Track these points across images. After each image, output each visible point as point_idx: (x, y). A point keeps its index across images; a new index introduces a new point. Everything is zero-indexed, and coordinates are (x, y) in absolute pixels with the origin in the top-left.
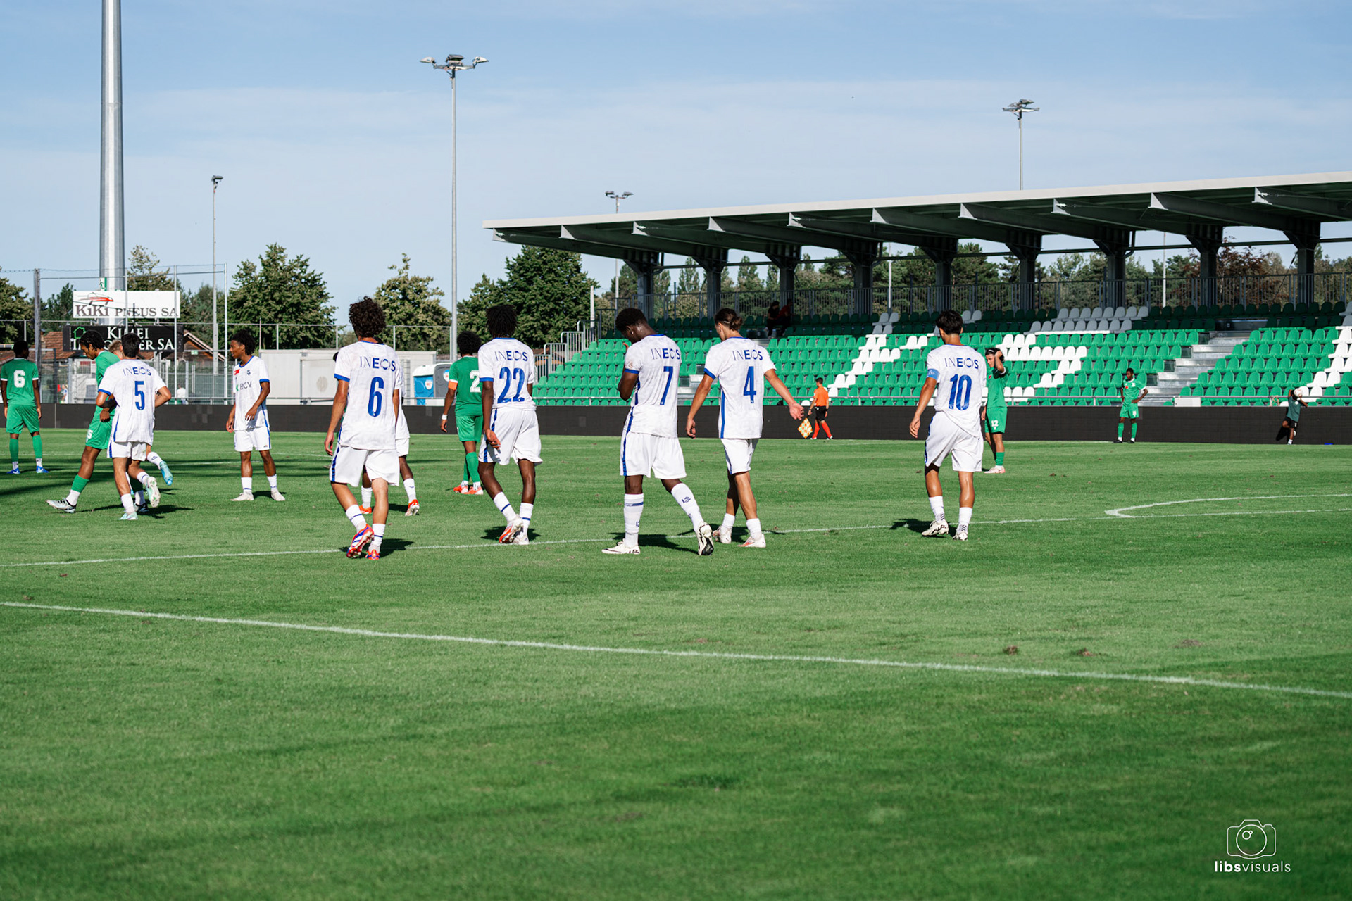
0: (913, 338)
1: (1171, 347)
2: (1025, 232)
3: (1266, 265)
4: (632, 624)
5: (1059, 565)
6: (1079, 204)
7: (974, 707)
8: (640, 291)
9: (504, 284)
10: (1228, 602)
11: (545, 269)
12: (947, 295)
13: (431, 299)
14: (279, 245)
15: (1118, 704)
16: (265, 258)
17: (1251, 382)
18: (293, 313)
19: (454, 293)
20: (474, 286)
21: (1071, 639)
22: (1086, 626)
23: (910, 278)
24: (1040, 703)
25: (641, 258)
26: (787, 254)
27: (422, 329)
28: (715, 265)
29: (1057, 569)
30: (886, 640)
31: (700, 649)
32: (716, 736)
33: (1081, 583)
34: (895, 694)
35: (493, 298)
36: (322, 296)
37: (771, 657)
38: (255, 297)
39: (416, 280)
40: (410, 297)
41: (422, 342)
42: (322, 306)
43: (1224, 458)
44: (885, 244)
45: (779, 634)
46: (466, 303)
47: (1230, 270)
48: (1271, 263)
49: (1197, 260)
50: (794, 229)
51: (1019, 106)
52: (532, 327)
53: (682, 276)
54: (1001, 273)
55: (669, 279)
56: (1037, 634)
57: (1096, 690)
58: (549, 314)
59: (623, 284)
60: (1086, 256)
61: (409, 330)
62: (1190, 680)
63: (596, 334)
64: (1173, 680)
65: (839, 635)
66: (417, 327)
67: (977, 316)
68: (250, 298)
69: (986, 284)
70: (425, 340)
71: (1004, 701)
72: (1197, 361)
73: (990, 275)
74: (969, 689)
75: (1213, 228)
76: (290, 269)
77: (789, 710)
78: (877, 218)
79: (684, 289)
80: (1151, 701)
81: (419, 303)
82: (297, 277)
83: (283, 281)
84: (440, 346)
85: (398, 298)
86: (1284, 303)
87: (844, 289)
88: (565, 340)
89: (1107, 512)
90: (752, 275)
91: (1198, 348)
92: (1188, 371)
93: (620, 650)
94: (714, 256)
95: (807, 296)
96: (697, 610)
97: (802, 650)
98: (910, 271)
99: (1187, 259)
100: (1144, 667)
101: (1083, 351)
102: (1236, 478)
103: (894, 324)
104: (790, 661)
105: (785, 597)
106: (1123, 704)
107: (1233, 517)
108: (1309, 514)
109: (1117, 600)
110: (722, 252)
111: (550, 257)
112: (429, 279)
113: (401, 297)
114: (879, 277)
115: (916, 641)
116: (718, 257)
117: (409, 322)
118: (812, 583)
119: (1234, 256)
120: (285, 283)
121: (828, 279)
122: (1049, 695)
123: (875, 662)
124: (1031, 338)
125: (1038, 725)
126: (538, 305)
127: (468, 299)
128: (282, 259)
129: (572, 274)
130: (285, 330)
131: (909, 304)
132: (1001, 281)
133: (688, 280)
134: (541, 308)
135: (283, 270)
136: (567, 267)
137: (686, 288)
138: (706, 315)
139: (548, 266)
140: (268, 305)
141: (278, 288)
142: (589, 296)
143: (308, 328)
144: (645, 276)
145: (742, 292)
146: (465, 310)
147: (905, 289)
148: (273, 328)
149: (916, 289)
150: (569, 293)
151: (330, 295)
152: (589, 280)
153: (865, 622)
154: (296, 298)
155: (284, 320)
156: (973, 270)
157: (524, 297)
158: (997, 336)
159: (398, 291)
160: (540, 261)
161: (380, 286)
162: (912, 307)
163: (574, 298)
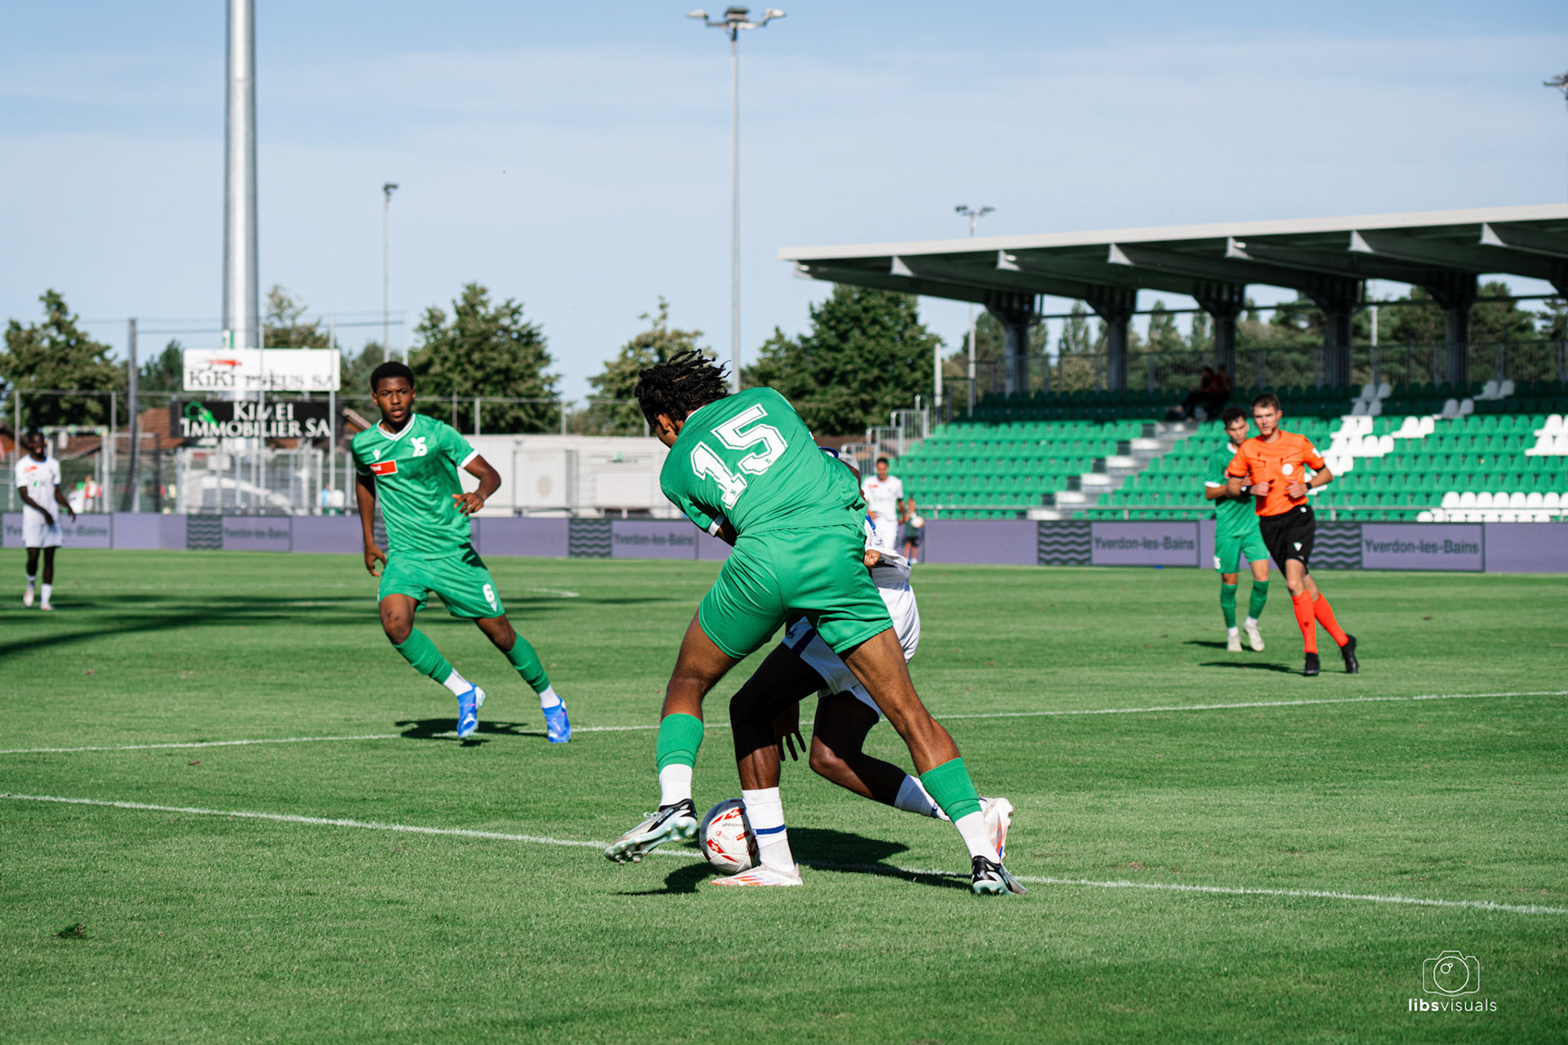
0: (1411, 421)
4: (1030, 840)
7: (1553, 968)
8: (1008, 352)
9: (805, 340)
11: (866, 318)
12: (1462, 360)
14: (480, 284)
18: (499, 383)
20: (762, 344)
23: (1403, 333)
25: (1010, 303)
26: (1225, 297)
28: (1117, 311)
30: (1407, 866)
31: (1133, 878)
32: (1174, 1005)
35: (790, 361)
36: (542, 358)
37: (1241, 891)
38: (445, 359)
39: (679, 334)
42: (543, 372)
44: (1370, 283)
45: (1249, 857)
46: (752, 370)
50: (1235, 261)
52: (847, 404)
53: (1066, 330)
54: (1539, 325)
55: (1046, 334)
58: (873, 385)
59: (980, 341)
63: (941, 415)
65: (1341, 859)
67: (1508, 388)
68: (437, 361)
69: (1517, 342)
73: (1523, 328)
74: (1543, 940)
76: (495, 319)
77: (1276, 969)
78: (1359, 245)
79: (1068, 348)
82: (506, 330)
83: (485, 336)
87: (1306, 349)
88: (898, 423)
90: (1168, 328)
94: (1117, 299)
95: (1250, 359)
96: (1123, 820)
97: (1287, 881)
98: (1404, 322)
103: (1383, 401)
104: (1270, 896)
105: (1252, 802)
110: (1128, 294)
111: (873, 301)
112: (697, 334)
114: (1358, 331)
115: (1452, 869)
116: (1123, 301)
118: (1288, 781)
120: (488, 339)
121: (1281, 334)
123: (1397, 899)
126: (855, 372)
127: (754, 363)
128: (484, 304)
129: (906, 326)
130: (488, 407)
131: (1403, 370)
132: (1540, 337)
133: (1075, 335)
134: (861, 376)
135: (485, 320)
136: (898, 317)
137: (1073, 347)
138: (1105, 386)
139: (871, 314)
140: (463, 371)
141: (478, 347)
142: (933, 358)
143: (521, 406)
144: (1015, 329)
145: (1155, 353)
146: (750, 378)
147: (1397, 349)
148: (472, 404)
149: (1412, 349)
150: (900, 354)
151: (553, 357)
152: (931, 335)
153: (1374, 839)
154: (504, 361)
155: (486, 393)
156: (1497, 320)
157: (835, 359)
158: (1538, 418)
159: (652, 350)
160: (858, 308)
161: (626, 344)
162: (1409, 376)
163: (909, 361)
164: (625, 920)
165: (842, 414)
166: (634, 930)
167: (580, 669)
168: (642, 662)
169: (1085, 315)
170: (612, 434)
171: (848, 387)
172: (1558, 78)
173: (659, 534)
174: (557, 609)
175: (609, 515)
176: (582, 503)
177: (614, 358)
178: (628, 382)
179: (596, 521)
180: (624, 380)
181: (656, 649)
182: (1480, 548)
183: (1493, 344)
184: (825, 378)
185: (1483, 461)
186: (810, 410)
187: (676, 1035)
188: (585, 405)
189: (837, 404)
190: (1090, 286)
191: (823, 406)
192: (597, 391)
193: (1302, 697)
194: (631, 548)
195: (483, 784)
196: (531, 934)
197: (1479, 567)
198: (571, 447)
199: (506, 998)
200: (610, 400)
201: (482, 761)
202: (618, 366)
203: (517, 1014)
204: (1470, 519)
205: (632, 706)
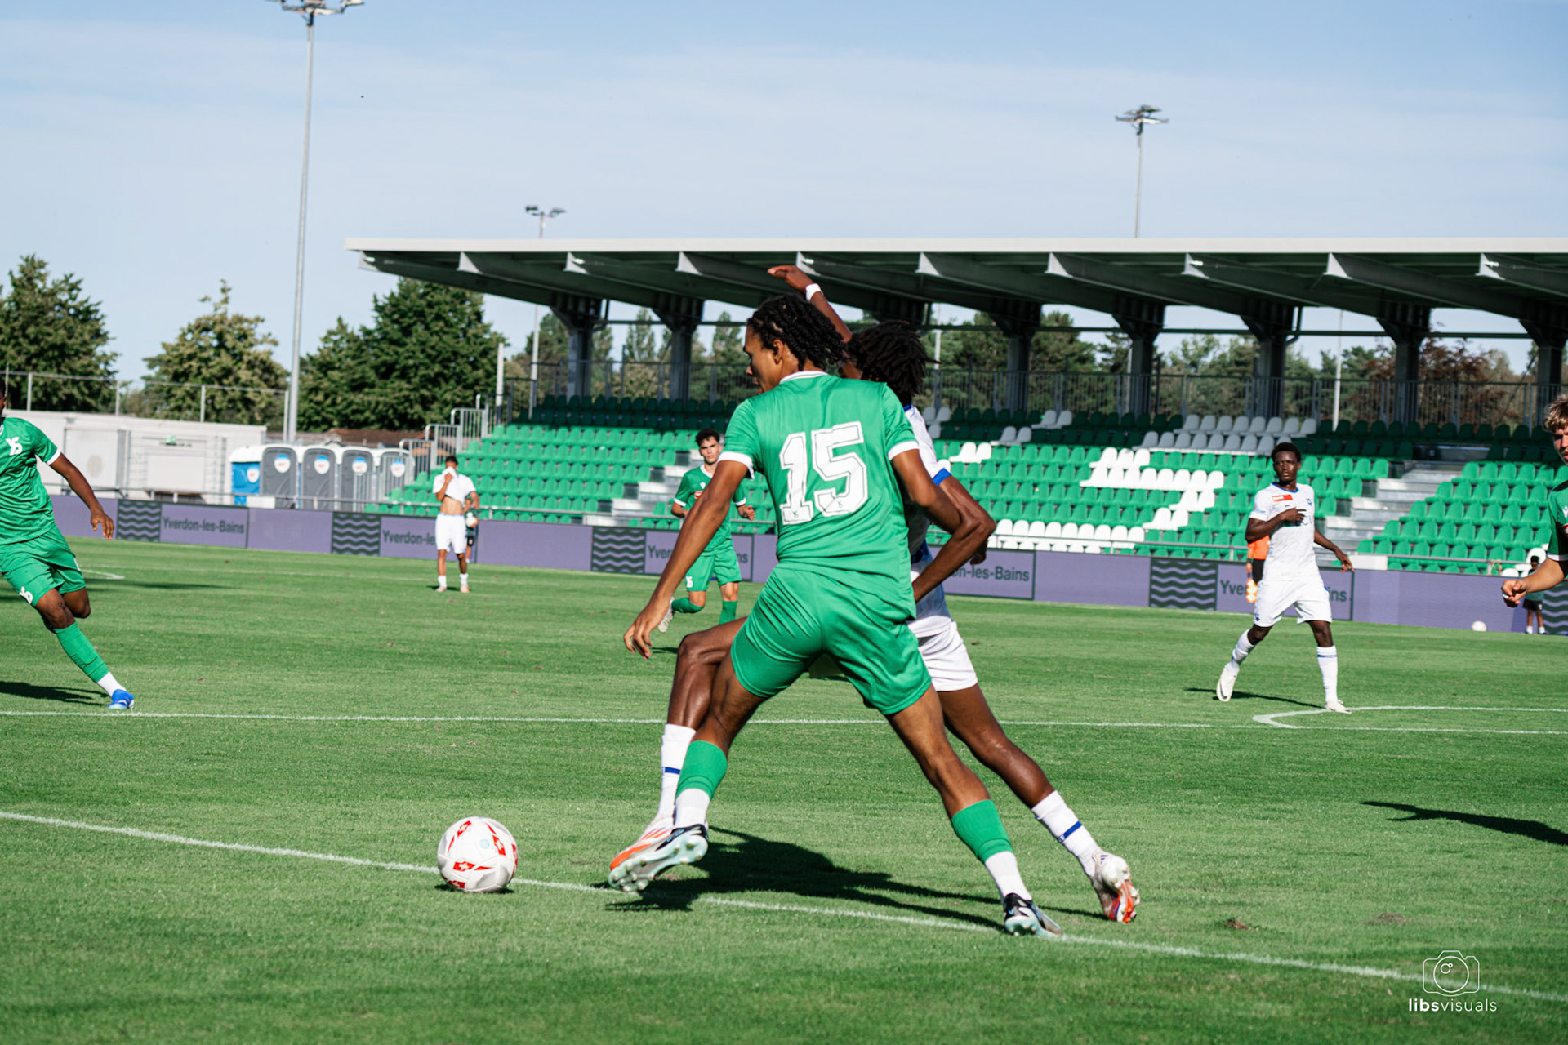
0: (969, 446)
1: (1347, 480)
2: (1141, 300)
3: (1487, 368)
4: (569, 846)
5: (1189, 792)
6: (1223, 263)
7: (1081, 997)
8: (572, 356)
9: (367, 332)
10: (1440, 859)
11: (430, 314)
12: (1023, 388)
13: (260, 349)
15: (1291, 1003)
16: (17, 275)
17: (1461, 538)
18: (54, 358)
19: (296, 343)
20: (324, 334)
21: (1214, 903)
22: (1235, 884)
23: (966, 358)
24: (1177, 996)
25: (576, 306)
27: (244, 392)
28: (683, 320)
29: (1189, 801)
32: (704, 1018)
33: (1223, 821)
34: (964, 971)
35: (351, 353)
36: (99, 336)
37: (777, 907)
39: (239, 320)
40: (229, 344)
41: (244, 411)
42: (99, 351)
43: (1420, 648)
44: (935, 306)
46: (311, 358)
47: (1435, 372)
48: (1493, 364)
49: (1387, 355)
51: (1139, 115)
52: (407, 398)
53: (631, 336)
54: (1099, 357)
55: (610, 339)
56: (1164, 893)
57: (1258, 979)
58: (434, 381)
59: (544, 343)
60: (1225, 341)
61: (225, 393)
62: (1395, 974)
63: (501, 415)
64: (1370, 971)
66: (238, 388)
67: (1066, 418)
69: (1077, 373)
70: (248, 409)
71: (1124, 990)
72: (1384, 502)
73: (1084, 360)
74: (1073, 969)
75: (1416, 309)
76: (53, 293)
77: (807, 987)
78: (926, 268)
79: (632, 355)
80: (1339, 1001)
81: (241, 354)
82: (63, 305)
83: (42, 310)
84: (271, 419)
85: (211, 346)
86: (1513, 426)
88: (457, 422)
89: (1256, 718)
90: (734, 340)
91: (1386, 484)
92: (1370, 516)
93: (553, 884)
94: (683, 309)
98: (967, 347)
99: (1371, 353)
100: (1324, 950)
101: (1217, 479)
102: (1440, 678)
103: (943, 424)
104: (805, 913)
105: (792, 819)
106: (1299, 1003)
107: (1440, 735)
108: (1550, 737)
109: (1279, 849)
110: (695, 304)
111: (437, 297)
112: (259, 320)
113: (215, 343)
116: (689, 311)
117: (225, 381)
118: (829, 799)
119: (1441, 352)
120: (44, 313)
122: (1190, 984)
124: (1143, 455)
125: (1176, 1028)
126: (416, 367)
127: (314, 352)
128: (42, 277)
129: (470, 324)
130: (41, 383)
131: (964, 395)
132: (1100, 369)
133: (639, 343)
134: (422, 371)
135: (44, 295)
136: (463, 314)
137: (636, 354)
138: (667, 396)
139: (436, 310)
140: (18, 344)
141: (33, 320)
142: (496, 357)
143: (75, 383)
144: (580, 332)
145: (718, 364)
146: (310, 368)
147: (960, 374)
148: (24, 378)
149: (974, 374)
150: (463, 352)
151: (110, 335)
152: (495, 333)
153: (911, 862)
154: (60, 336)
155: (40, 368)
156: (1058, 351)
157: (397, 353)
158: (1094, 450)
159: (211, 334)
160: (423, 303)
161: (186, 326)
162: (969, 401)
163: (472, 359)
164: (154, 909)
165: (401, 408)
166: (163, 919)
167: (122, 653)
168: (185, 648)
169: (651, 323)
170: (167, 417)
171: (409, 382)
172: (1129, 113)
173: (210, 521)
174: (101, 591)
175: (159, 499)
176: (132, 485)
177: (172, 339)
178: (186, 366)
179: (146, 503)
180: (181, 362)
181: (200, 636)
182: (1030, 576)
183: (1053, 373)
184: (386, 371)
185: (1037, 490)
186: (369, 403)
187: (201, 1027)
188: (141, 386)
189: (396, 398)
190: (657, 294)
191: (381, 399)
192: (153, 373)
193: (847, 716)
194: (180, 532)
195: (16, 766)
196: (58, 920)
197: (1030, 596)
198: (123, 427)
199: (28, 983)
200: (166, 381)
201: (16, 741)
202: (175, 349)
203: (39, 1000)
204: (1022, 547)
205: (173, 693)
